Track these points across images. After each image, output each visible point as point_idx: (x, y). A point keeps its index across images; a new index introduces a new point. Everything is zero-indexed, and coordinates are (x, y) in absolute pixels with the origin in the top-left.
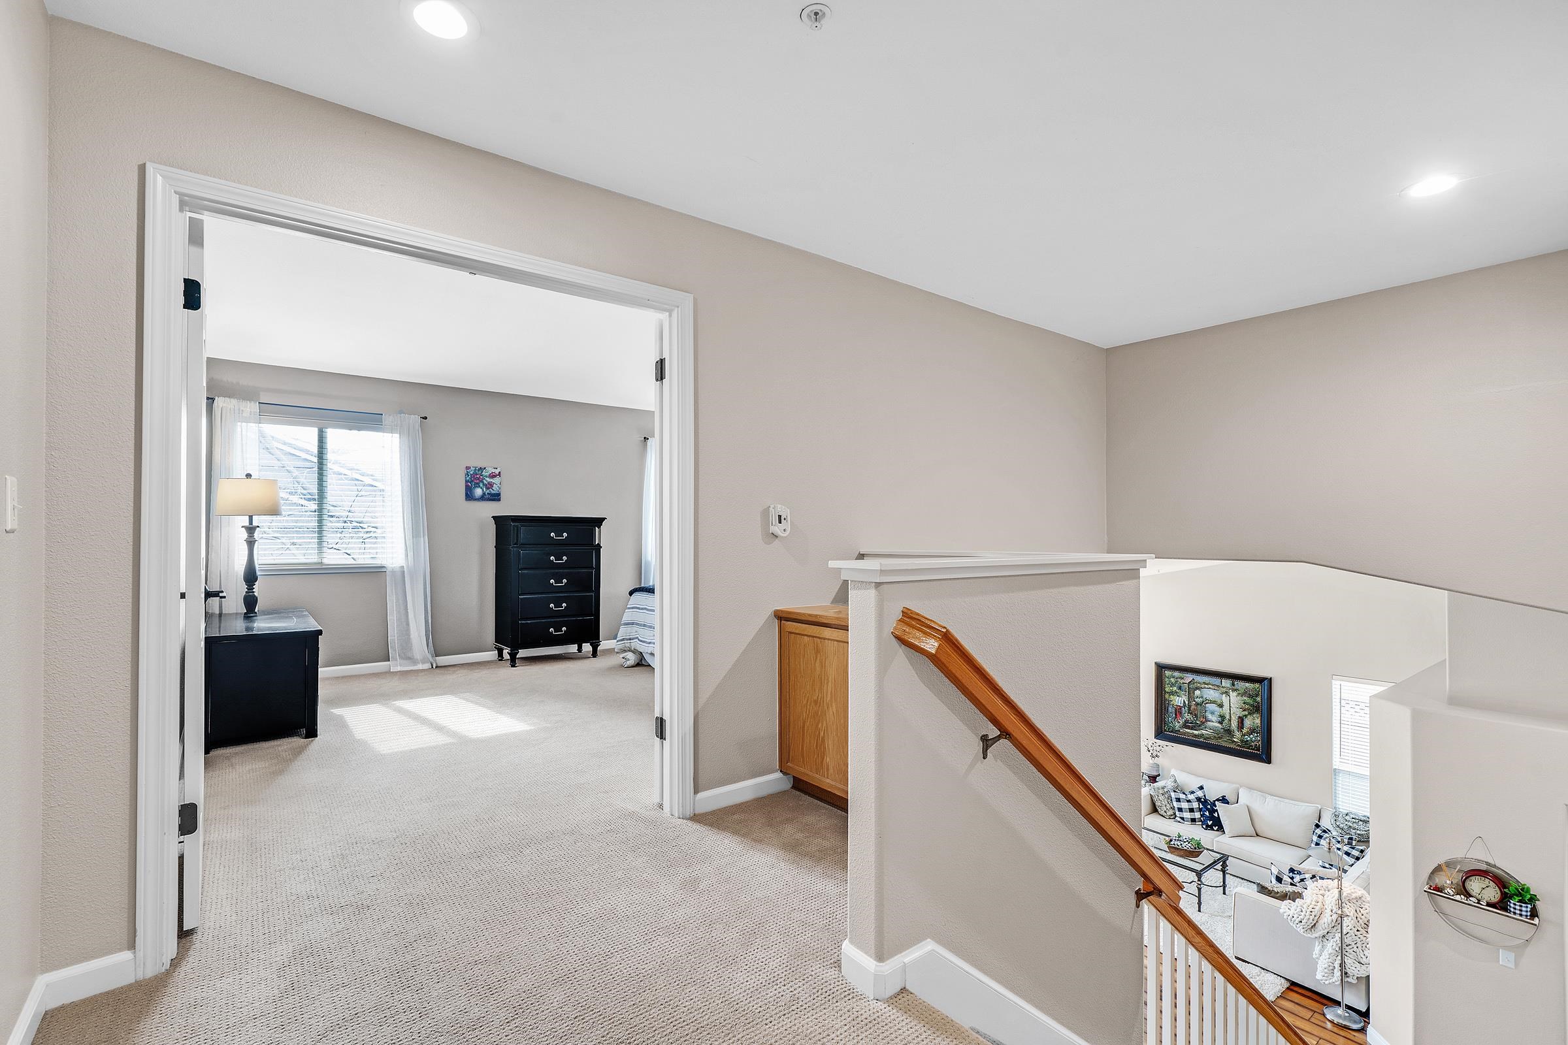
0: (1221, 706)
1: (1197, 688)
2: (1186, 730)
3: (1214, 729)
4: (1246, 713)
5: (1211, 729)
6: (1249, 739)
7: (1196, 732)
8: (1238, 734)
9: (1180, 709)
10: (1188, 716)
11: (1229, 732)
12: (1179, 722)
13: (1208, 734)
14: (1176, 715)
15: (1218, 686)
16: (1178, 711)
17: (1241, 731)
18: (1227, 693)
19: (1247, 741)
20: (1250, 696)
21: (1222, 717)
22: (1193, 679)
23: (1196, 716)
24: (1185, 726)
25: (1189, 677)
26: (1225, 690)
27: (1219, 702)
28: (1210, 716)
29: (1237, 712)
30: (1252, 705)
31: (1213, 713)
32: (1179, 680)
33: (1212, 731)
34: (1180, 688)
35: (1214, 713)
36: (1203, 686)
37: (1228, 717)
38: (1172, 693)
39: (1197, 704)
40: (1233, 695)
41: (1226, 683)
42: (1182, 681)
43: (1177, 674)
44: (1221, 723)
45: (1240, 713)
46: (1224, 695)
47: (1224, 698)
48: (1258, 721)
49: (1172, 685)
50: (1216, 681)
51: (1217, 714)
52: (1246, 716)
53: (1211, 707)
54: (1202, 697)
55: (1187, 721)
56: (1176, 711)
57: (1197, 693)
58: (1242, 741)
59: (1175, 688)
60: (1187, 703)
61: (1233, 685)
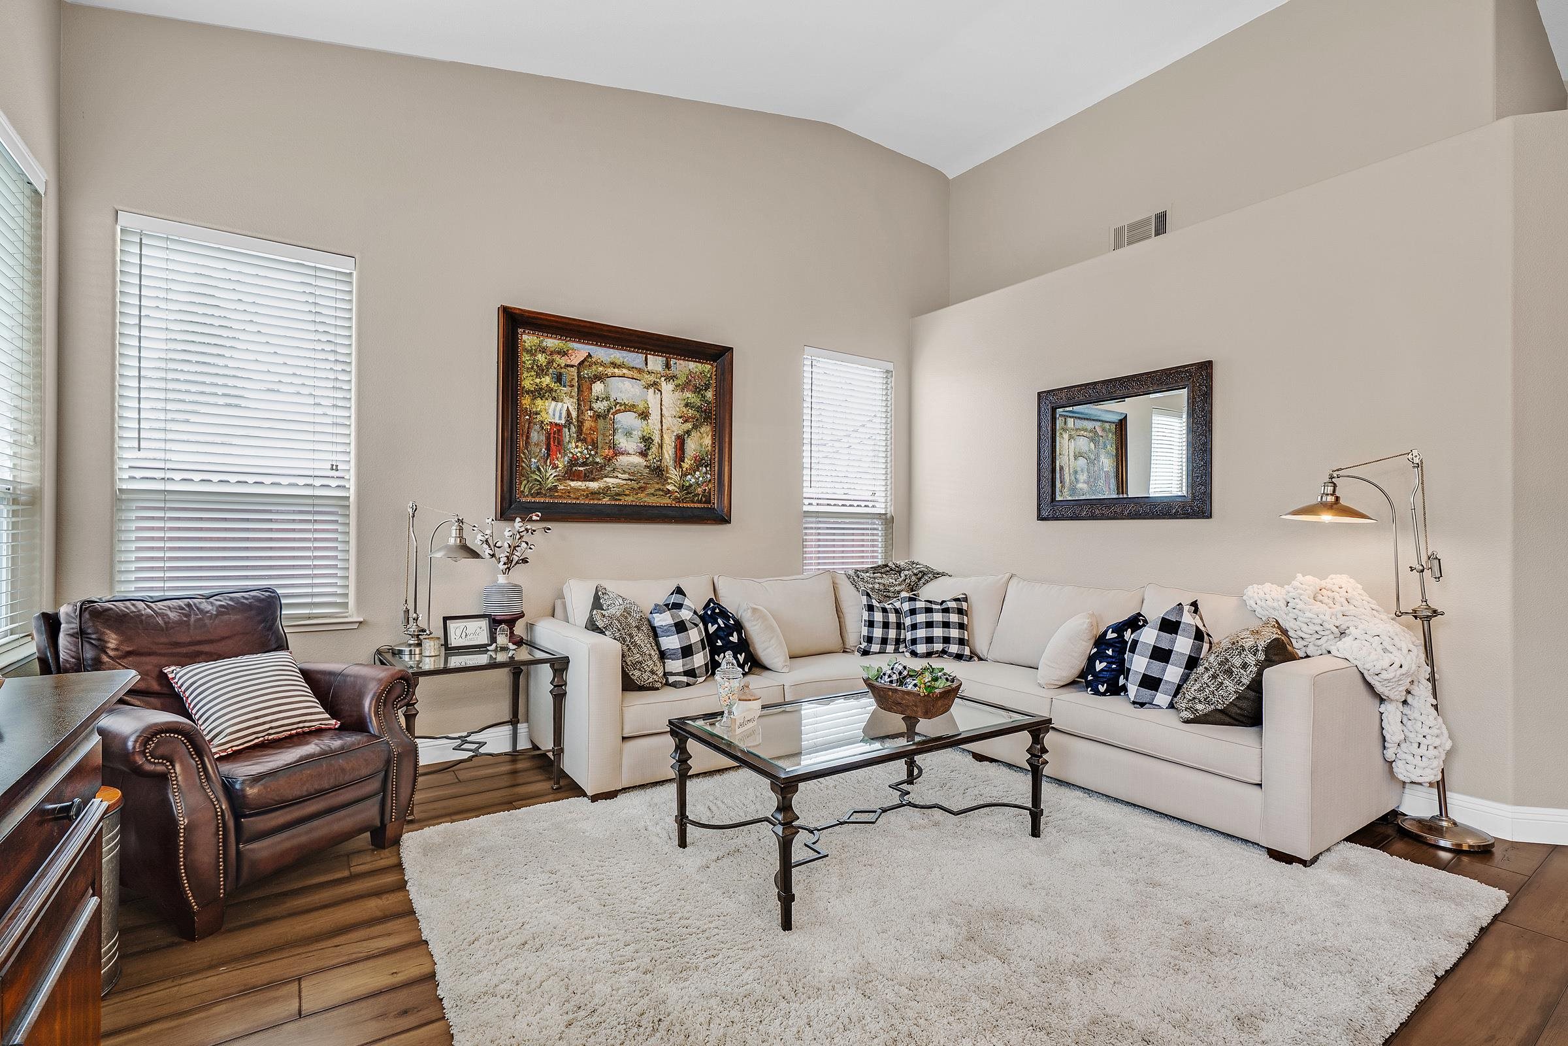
0: (644, 415)
1: (599, 378)
2: (573, 484)
3: (633, 476)
4: (689, 426)
5: (624, 472)
6: (693, 480)
7: (594, 485)
8: (674, 474)
9: (559, 431)
10: (576, 449)
11: (658, 471)
12: (555, 467)
13: (618, 486)
14: (548, 449)
15: (640, 371)
16: (554, 438)
17: (681, 467)
18: (655, 385)
19: (691, 485)
20: (697, 390)
21: (647, 440)
22: (590, 356)
23: (595, 445)
24: (570, 473)
25: (580, 350)
26: (652, 378)
27: (641, 406)
28: (623, 442)
29: (675, 426)
30: (699, 409)
31: (628, 434)
32: (557, 357)
33: (626, 476)
34: (559, 379)
35: (631, 434)
36: (610, 371)
37: (657, 439)
38: (540, 393)
39: (598, 416)
40: (667, 387)
41: (656, 363)
42: (563, 361)
43: (551, 343)
44: (644, 454)
45: (678, 427)
46: (651, 391)
47: (652, 398)
48: (708, 441)
49: (541, 371)
50: (634, 358)
51: (637, 434)
52: (688, 432)
53: (626, 419)
54: (607, 398)
55: (573, 462)
56: (548, 438)
57: (598, 388)
58: (682, 488)
59: (547, 380)
60: (574, 414)
61: (668, 366)
